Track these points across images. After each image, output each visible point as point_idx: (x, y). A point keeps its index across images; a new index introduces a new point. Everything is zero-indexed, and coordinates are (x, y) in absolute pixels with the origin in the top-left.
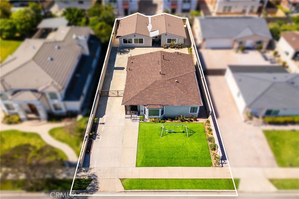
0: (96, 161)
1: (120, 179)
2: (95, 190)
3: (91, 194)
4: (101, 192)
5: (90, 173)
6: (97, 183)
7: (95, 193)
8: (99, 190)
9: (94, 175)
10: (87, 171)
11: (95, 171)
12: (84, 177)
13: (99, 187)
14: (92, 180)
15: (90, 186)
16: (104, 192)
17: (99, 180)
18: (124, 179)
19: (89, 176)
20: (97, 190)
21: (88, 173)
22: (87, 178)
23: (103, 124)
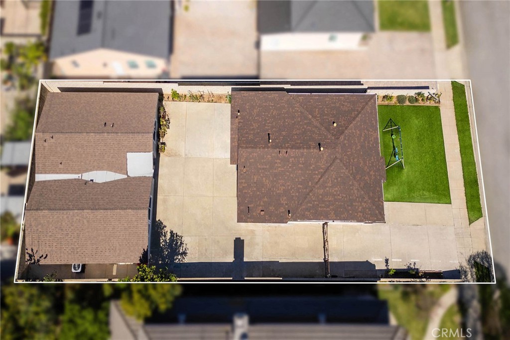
0: (450, 261)
1: (470, 225)
2: (485, 256)
3: (491, 261)
4: (486, 248)
5: (468, 267)
6: (478, 255)
7: (489, 256)
8: (485, 250)
9: (469, 261)
10: (465, 272)
11: (464, 260)
12: (474, 273)
13: (482, 251)
14: (475, 262)
15: (483, 263)
16: (486, 244)
17: (474, 251)
18: (469, 219)
19: (472, 267)
20: (485, 252)
21: (468, 270)
22: (474, 270)
23: (387, 261)
